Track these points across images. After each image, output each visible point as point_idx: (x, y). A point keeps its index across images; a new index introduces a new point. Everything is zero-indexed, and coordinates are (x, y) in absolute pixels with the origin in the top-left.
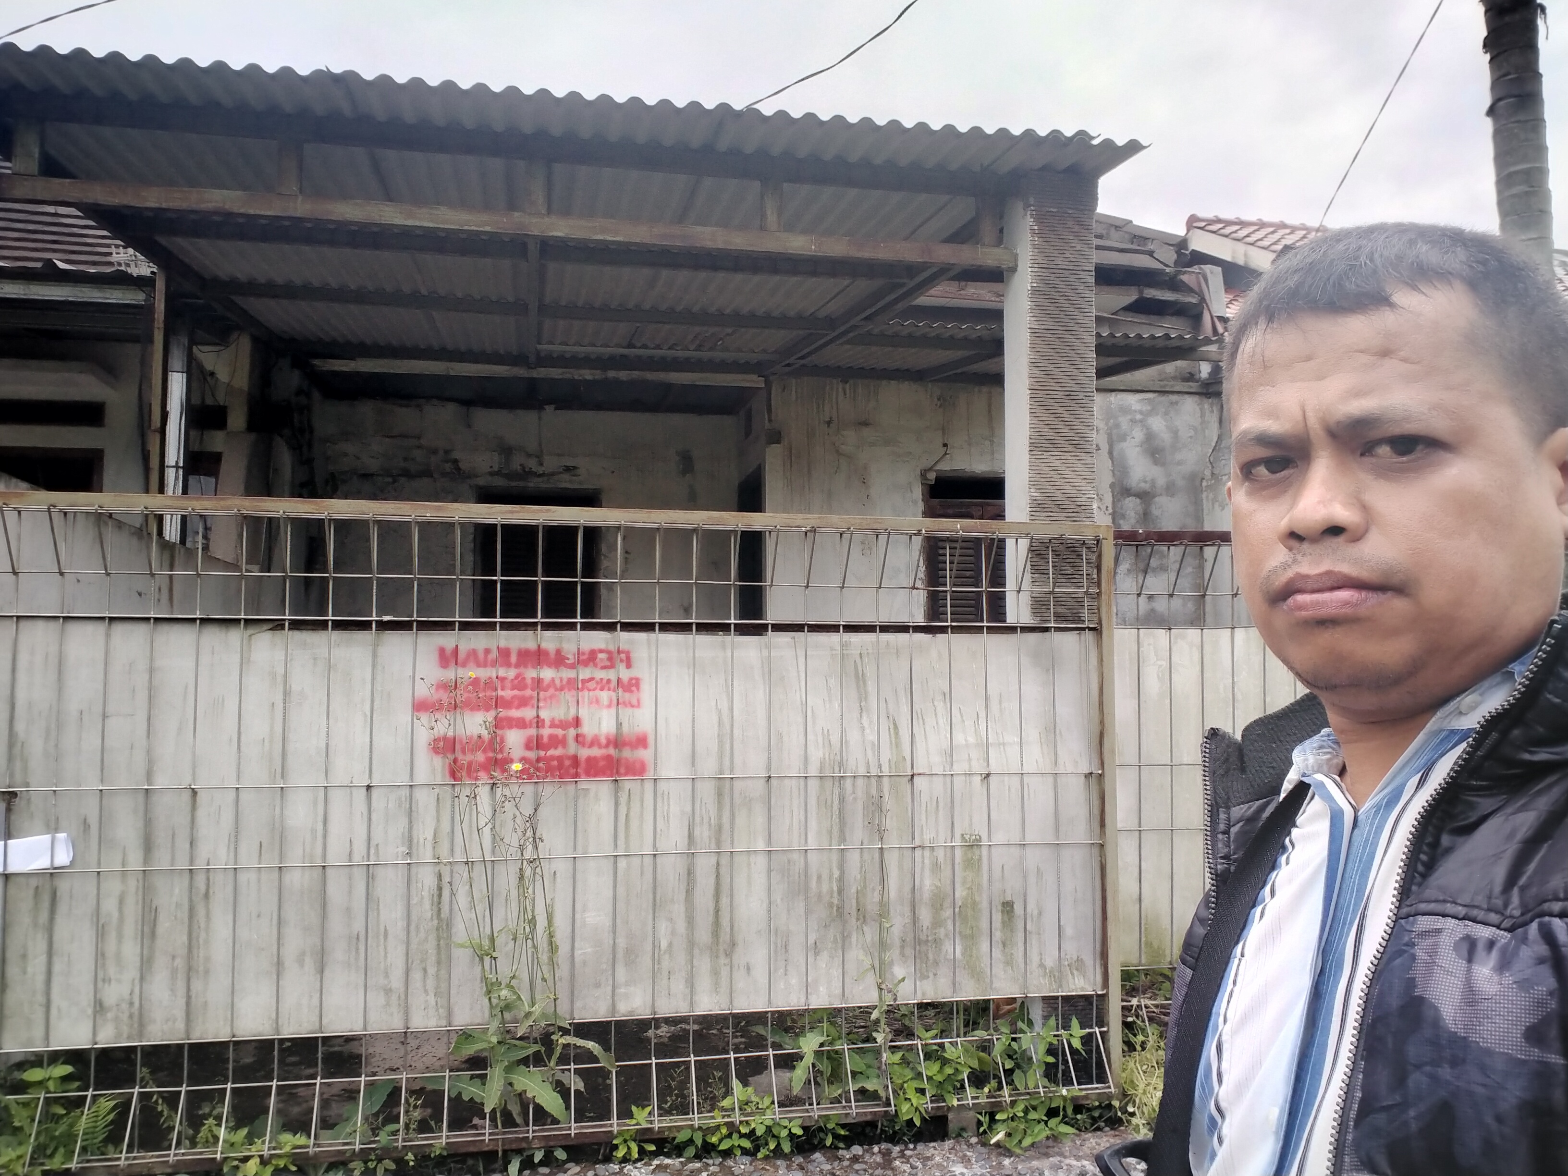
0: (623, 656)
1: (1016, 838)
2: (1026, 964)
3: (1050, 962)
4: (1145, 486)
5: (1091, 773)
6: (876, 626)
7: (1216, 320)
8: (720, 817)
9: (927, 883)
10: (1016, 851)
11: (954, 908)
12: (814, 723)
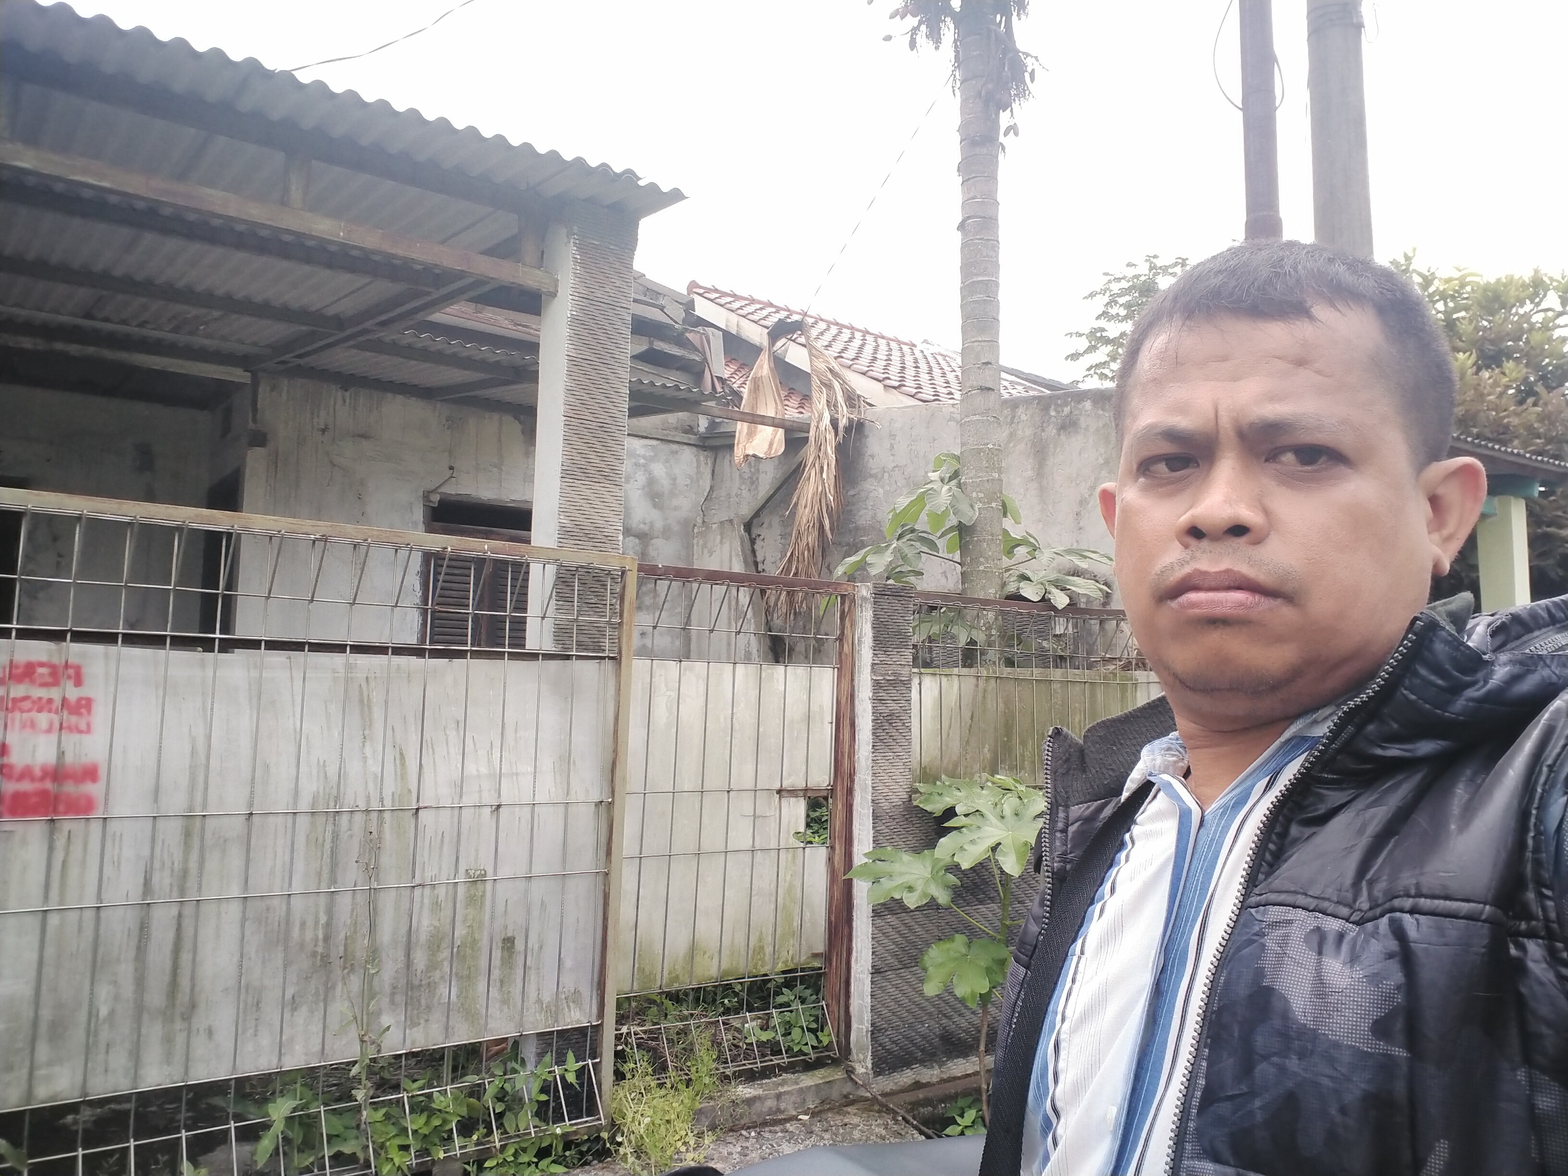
0: (71, 672)
1: (522, 872)
2: (523, 1001)
3: (547, 997)
4: (645, 528)
5: (601, 802)
6: (388, 648)
7: (715, 379)
8: (186, 860)
9: (425, 923)
10: (521, 885)
11: (453, 948)
12: (308, 753)
